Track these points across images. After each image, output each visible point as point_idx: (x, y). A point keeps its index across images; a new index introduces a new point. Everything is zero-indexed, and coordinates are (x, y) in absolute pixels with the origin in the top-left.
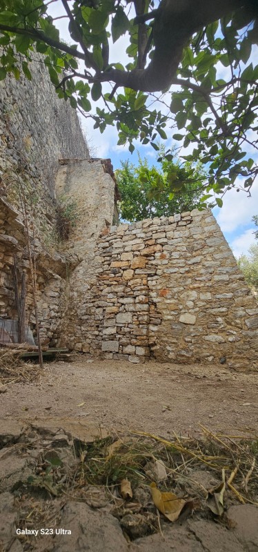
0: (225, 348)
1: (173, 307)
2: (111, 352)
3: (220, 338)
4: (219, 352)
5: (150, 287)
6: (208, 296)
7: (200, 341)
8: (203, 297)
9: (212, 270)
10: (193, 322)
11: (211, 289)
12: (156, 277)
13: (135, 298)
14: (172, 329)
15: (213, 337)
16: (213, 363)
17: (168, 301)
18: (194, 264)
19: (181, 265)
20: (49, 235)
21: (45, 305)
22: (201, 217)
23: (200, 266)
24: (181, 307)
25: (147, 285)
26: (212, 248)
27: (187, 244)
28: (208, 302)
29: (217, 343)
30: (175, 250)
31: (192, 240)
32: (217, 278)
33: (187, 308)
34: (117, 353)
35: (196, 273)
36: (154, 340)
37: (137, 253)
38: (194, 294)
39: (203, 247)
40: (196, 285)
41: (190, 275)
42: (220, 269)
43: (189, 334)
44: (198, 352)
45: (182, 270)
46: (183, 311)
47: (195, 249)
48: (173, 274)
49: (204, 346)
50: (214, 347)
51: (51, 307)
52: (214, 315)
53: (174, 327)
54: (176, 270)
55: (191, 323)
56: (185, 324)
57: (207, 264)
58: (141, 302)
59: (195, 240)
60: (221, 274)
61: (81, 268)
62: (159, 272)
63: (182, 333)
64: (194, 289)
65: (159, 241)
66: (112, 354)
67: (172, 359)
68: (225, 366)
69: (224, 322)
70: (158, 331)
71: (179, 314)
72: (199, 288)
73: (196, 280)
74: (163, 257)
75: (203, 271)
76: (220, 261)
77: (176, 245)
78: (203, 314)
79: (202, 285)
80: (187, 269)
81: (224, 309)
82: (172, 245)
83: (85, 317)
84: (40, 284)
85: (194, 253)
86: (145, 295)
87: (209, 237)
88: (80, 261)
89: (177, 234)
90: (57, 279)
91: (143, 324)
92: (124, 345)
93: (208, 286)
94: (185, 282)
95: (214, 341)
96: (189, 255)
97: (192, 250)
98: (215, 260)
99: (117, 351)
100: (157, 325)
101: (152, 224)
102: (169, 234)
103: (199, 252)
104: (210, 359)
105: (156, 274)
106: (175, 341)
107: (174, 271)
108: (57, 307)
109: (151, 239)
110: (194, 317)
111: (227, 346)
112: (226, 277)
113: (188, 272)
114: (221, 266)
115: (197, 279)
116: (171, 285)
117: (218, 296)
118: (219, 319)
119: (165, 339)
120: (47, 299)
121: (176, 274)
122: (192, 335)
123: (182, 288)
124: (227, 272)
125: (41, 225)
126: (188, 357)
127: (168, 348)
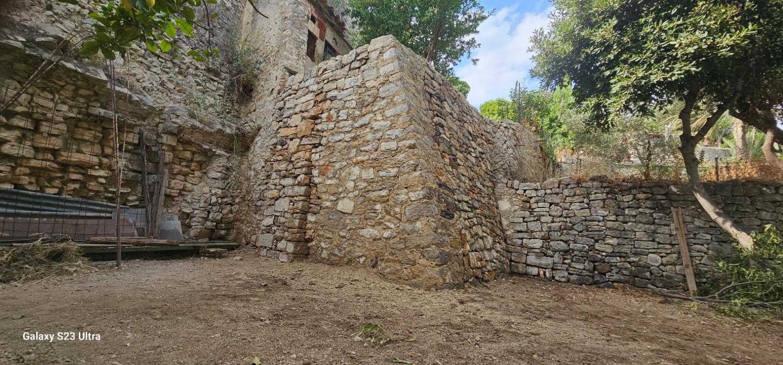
0: (378, 247)
1: (333, 189)
2: (266, 247)
3: (375, 232)
4: (372, 252)
5: (313, 163)
6: (370, 174)
7: (355, 237)
8: (365, 175)
9: (381, 134)
10: (350, 211)
11: (376, 163)
12: (320, 148)
13: (296, 177)
14: (329, 219)
15: (369, 232)
16: (364, 265)
17: (329, 182)
18: (361, 126)
19: (347, 129)
20: (218, 97)
21: (206, 189)
22: (378, 52)
23: (368, 130)
24: (341, 190)
25: (309, 160)
26: (385, 101)
27: (357, 97)
28: (370, 182)
29: (371, 240)
30: (344, 108)
31: (363, 90)
32: (384, 146)
33: (346, 190)
34: (271, 248)
35: (362, 139)
36: (310, 233)
37: (305, 114)
38: (356, 170)
39: (376, 98)
40: (359, 158)
41: (356, 143)
42: (389, 132)
43: (345, 226)
44: (350, 251)
45: (348, 137)
46: (342, 195)
47: (366, 104)
48: (337, 144)
49: (358, 243)
50: (367, 245)
51: (213, 192)
52: (374, 201)
53: (331, 217)
54: (341, 136)
55: (348, 212)
56: (344, 213)
57: (375, 125)
58: (299, 184)
59: (368, 89)
60: (389, 139)
61: (260, 138)
62: (324, 141)
63: (338, 225)
64: (357, 163)
65: (330, 95)
66: (265, 250)
67: (325, 258)
68: (375, 270)
69: (383, 212)
70: (316, 222)
71: (338, 199)
72: (363, 162)
73: (361, 151)
74: (329, 118)
75: (370, 137)
76: (391, 121)
77: (345, 99)
78: (362, 199)
79: (366, 157)
80: (353, 135)
81: (384, 193)
82: (340, 99)
83: (259, 203)
84: (200, 164)
85: (364, 110)
86: (306, 174)
87: (383, 84)
88: (259, 129)
89: (348, 82)
90: (219, 156)
91: (297, 213)
92: (278, 239)
93: (372, 159)
94: (349, 153)
95: (368, 237)
96: (357, 113)
97: (362, 104)
98: (385, 118)
99: (270, 246)
100: (315, 214)
101: (325, 70)
102: (340, 83)
103: (369, 108)
104: (362, 260)
105: (320, 144)
106: (329, 235)
107: (339, 138)
108: (220, 192)
109: (322, 92)
110: (352, 204)
111: (381, 244)
112: (393, 145)
113: (354, 139)
114: (391, 127)
115: (362, 149)
116: (334, 160)
117: (382, 173)
118: (378, 207)
119: (321, 233)
120: (209, 181)
121: (340, 143)
122: (348, 228)
123: (344, 163)
124: (397, 137)
125: (199, 84)
126: (340, 257)
127: (323, 244)
